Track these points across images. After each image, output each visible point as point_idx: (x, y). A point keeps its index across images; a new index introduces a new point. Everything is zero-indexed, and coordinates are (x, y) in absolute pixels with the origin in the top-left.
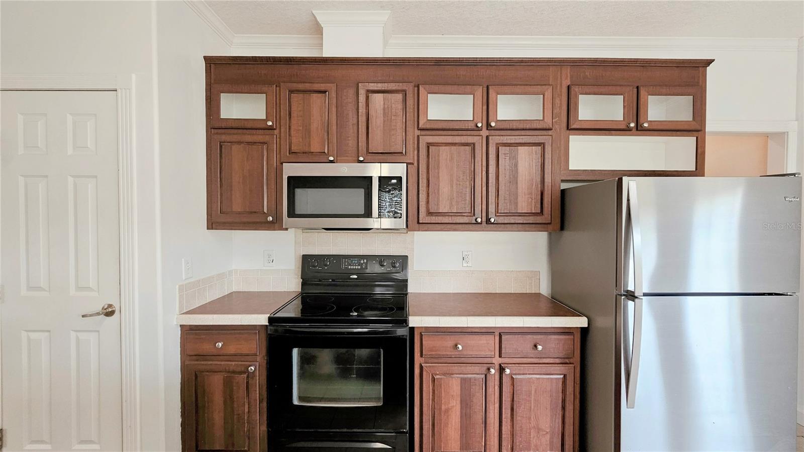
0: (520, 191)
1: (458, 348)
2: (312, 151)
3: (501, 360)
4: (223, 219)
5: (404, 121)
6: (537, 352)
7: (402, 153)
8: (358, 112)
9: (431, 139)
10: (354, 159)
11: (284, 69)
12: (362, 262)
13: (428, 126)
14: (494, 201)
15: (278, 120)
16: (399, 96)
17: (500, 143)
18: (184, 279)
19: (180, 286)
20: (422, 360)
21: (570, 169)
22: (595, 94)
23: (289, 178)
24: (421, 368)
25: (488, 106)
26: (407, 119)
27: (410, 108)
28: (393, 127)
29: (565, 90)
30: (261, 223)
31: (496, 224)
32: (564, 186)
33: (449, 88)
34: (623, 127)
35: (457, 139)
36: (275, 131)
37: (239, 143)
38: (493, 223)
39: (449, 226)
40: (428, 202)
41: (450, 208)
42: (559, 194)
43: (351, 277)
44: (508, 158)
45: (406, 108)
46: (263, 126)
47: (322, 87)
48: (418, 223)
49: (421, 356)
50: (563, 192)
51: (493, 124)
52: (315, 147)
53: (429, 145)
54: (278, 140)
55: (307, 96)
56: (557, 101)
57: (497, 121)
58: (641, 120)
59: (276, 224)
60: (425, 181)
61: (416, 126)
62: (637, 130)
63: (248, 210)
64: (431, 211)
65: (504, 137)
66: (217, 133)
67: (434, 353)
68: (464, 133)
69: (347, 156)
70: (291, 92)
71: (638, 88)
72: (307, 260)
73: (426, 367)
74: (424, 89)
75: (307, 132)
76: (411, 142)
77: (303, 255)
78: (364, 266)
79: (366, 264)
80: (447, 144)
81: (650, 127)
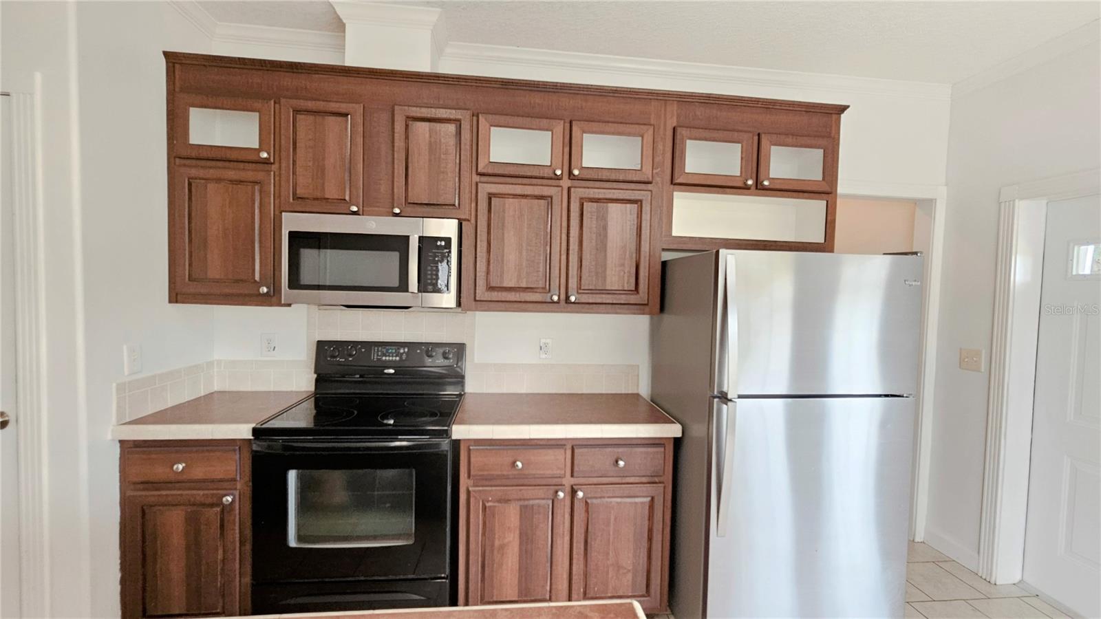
0: (609, 262)
1: (517, 466)
2: (327, 196)
3: (573, 481)
4: (192, 288)
5: (458, 161)
6: (617, 468)
7: (454, 205)
8: (393, 146)
9: (493, 188)
10: (387, 210)
11: (288, 81)
12: (402, 351)
13: (490, 171)
14: (575, 273)
15: (278, 150)
16: (451, 128)
17: (585, 198)
18: (126, 374)
19: (118, 385)
20: (470, 482)
21: (673, 234)
22: (706, 139)
23: (290, 233)
24: (468, 492)
25: (570, 148)
26: (462, 158)
27: (465, 144)
28: (442, 170)
29: (669, 133)
30: (250, 295)
31: (578, 303)
32: (667, 256)
33: (520, 120)
34: (740, 184)
35: (529, 190)
36: (273, 166)
37: (218, 180)
38: (574, 303)
39: (516, 305)
40: (488, 273)
41: (518, 282)
42: (659, 267)
43: (386, 371)
44: (595, 217)
45: (460, 144)
46: (253, 157)
47: (343, 107)
48: (475, 300)
49: (469, 477)
50: (664, 264)
51: (576, 172)
52: (331, 192)
53: (490, 197)
54: (277, 179)
55: (319, 119)
56: (660, 147)
57: (582, 168)
58: (762, 176)
59: (272, 299)
60: (485, 244)
61: (474, 168)
62: (757, 188)
63: (230, 277)
64: (493, 284)
65: (590, 190)
66: (185, 165)
67: (485, 473)
68: (539, 181)
69: (378, 207)
70: (297, 111)
71: (759, 135)
72: (323, 348)
73: (474, 491)
74: (486, 119)
75: (320, 171)
76: (467, 191)
77: (318, 341)
78: (404, 357)
79: (407, 354)
80: (515, 196)
81: (772, 187)
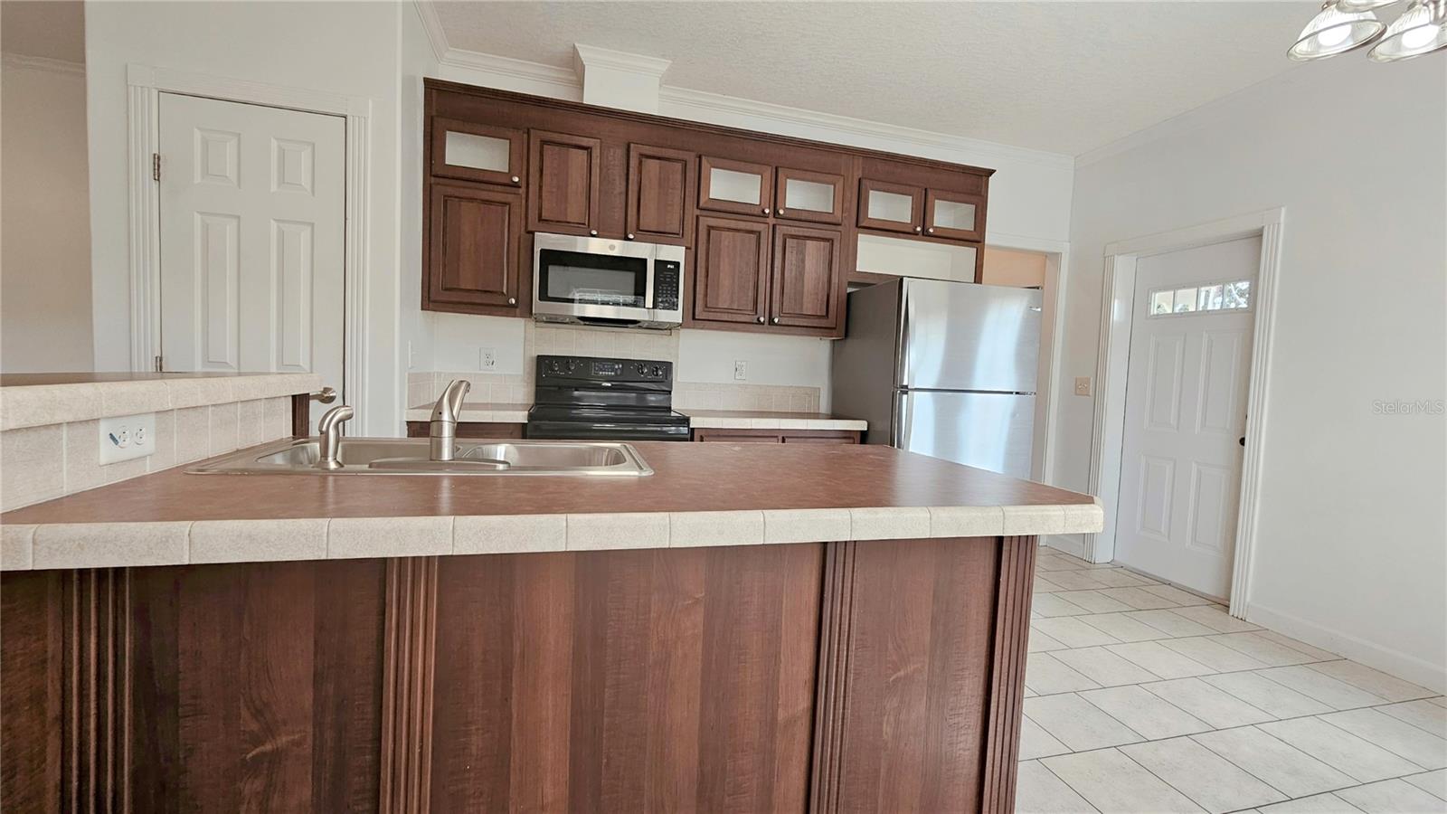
0: (805, 289)
2: (568, 220)
4: (446, 296)
5: (682, 196)
7: (678, 234)
8: (628, 179)
9: (713, 222)
10: (621, 235)
11: (535, 113)
12: (617, 367)
13: (709, 206)
14: (778, 299)
15: (525, 175)
16: (679, 166)
17: (787, 235)
18: (410, 366)
21: (857, 270)
22: (884, 191)
23: (542, 251)
25: (775, 192)
26: (686, 194)
27: (690, 182)
28: (670, 203)
29: (856, 183)
30: (497, 306)
31: (781, 325)
32: (850, 290)
33: (735, 164)
34: (911, 231)
35: (742, 225)
36: (521, 189)
37: (472, 199)
38: (776, 325)
39: (727, 325)
40: (706, 295)
41: (730, 304)
42: (845, 298)
43: (603, 385)
44: (795, 252)
45: (685, 181)
46: (507, 181)
47: (585, 142)
48: (694, 319)
50: (849, 294)
51: (781, 212)
52: (571, 216)
53: (710, 228)
54: (524, 201)
55: (564, 149)
56: (848, 194)
57: (785, 209)
58: (928, 224)
59: (521, 310)
60: (704, 270)
61: (695, 205)
62: (923, 235)
63: (480, 288)
64: (709, 305)
65: (792, 228)
66: (438, 184)
68: (750, 218)
71: (926, 190)
72: (543, 362)
74: (707, 161)
75: (563, 195)
76: (690, 222)
77: (538, 356)
78: (619, 372)
79: (622, 369)
80: (729, 229)
81: (936, 234)
